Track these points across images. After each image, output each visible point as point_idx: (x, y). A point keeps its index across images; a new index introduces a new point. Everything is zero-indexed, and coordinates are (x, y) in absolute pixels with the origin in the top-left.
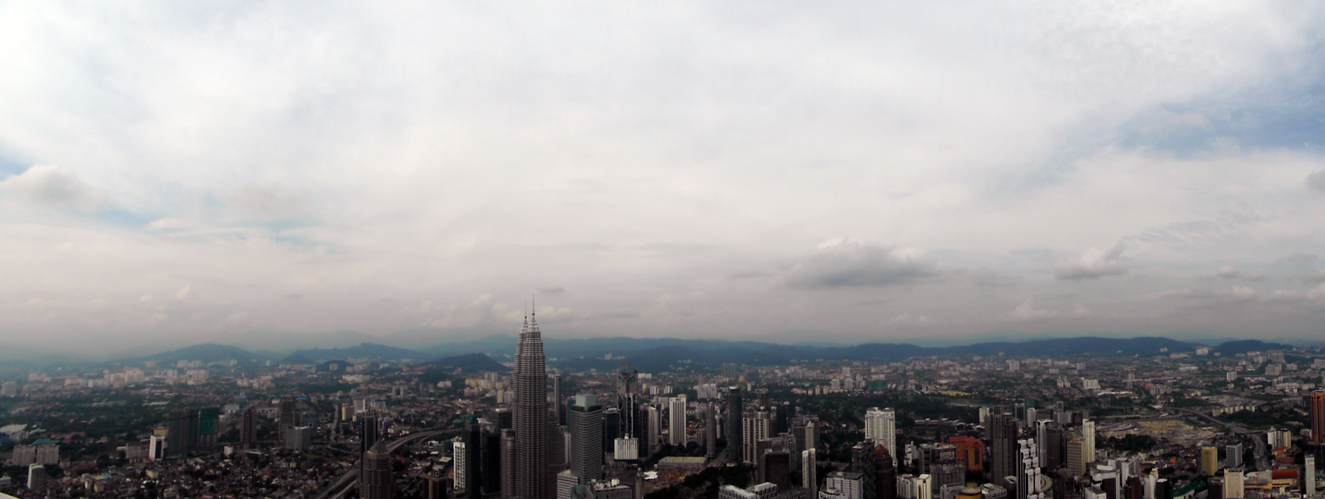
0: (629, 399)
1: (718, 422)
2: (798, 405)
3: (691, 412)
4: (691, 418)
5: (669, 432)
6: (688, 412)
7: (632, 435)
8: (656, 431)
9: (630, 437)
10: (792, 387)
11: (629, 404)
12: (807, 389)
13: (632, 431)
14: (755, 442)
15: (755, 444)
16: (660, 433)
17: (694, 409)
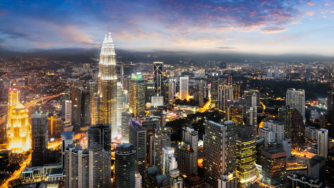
0: (159, 77)
1: (205, 90)
2: (248, 83)
3: (191, 84)
4: (191, 87)
6: (189, 84)
8: (173, 93)
9: (159, 95)
10: (246, 74)
11: (159, 80)
12: (253, 76)
13: (160, 93)
14: (224, 100)
15: (224, 102)
16: (175, 94)
17: (192, 83)
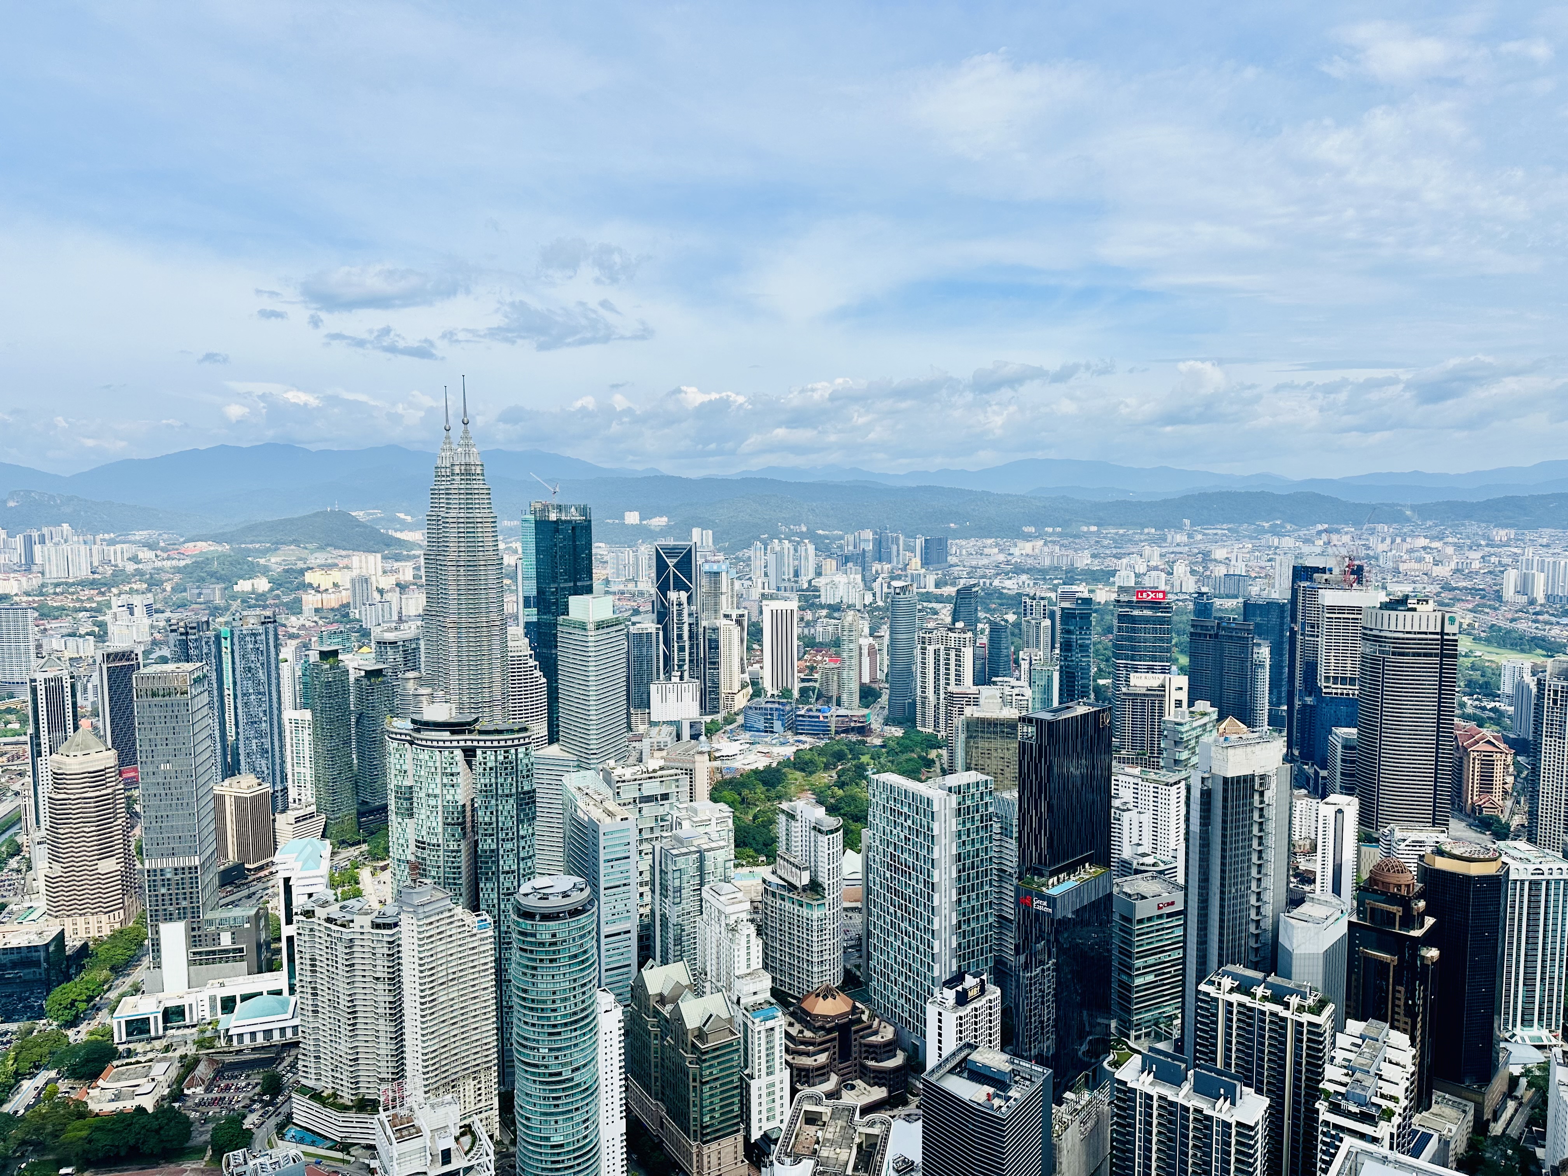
0: (680, 603)
5: (762, 668)
6: (801, 630)
7: (686, 674)
8: (736, 666)
9: (681, 678)
11: (680, 614)
13: (686, 667)
14: (942, 692)
15: (943, 697)
16: (743, 672)
